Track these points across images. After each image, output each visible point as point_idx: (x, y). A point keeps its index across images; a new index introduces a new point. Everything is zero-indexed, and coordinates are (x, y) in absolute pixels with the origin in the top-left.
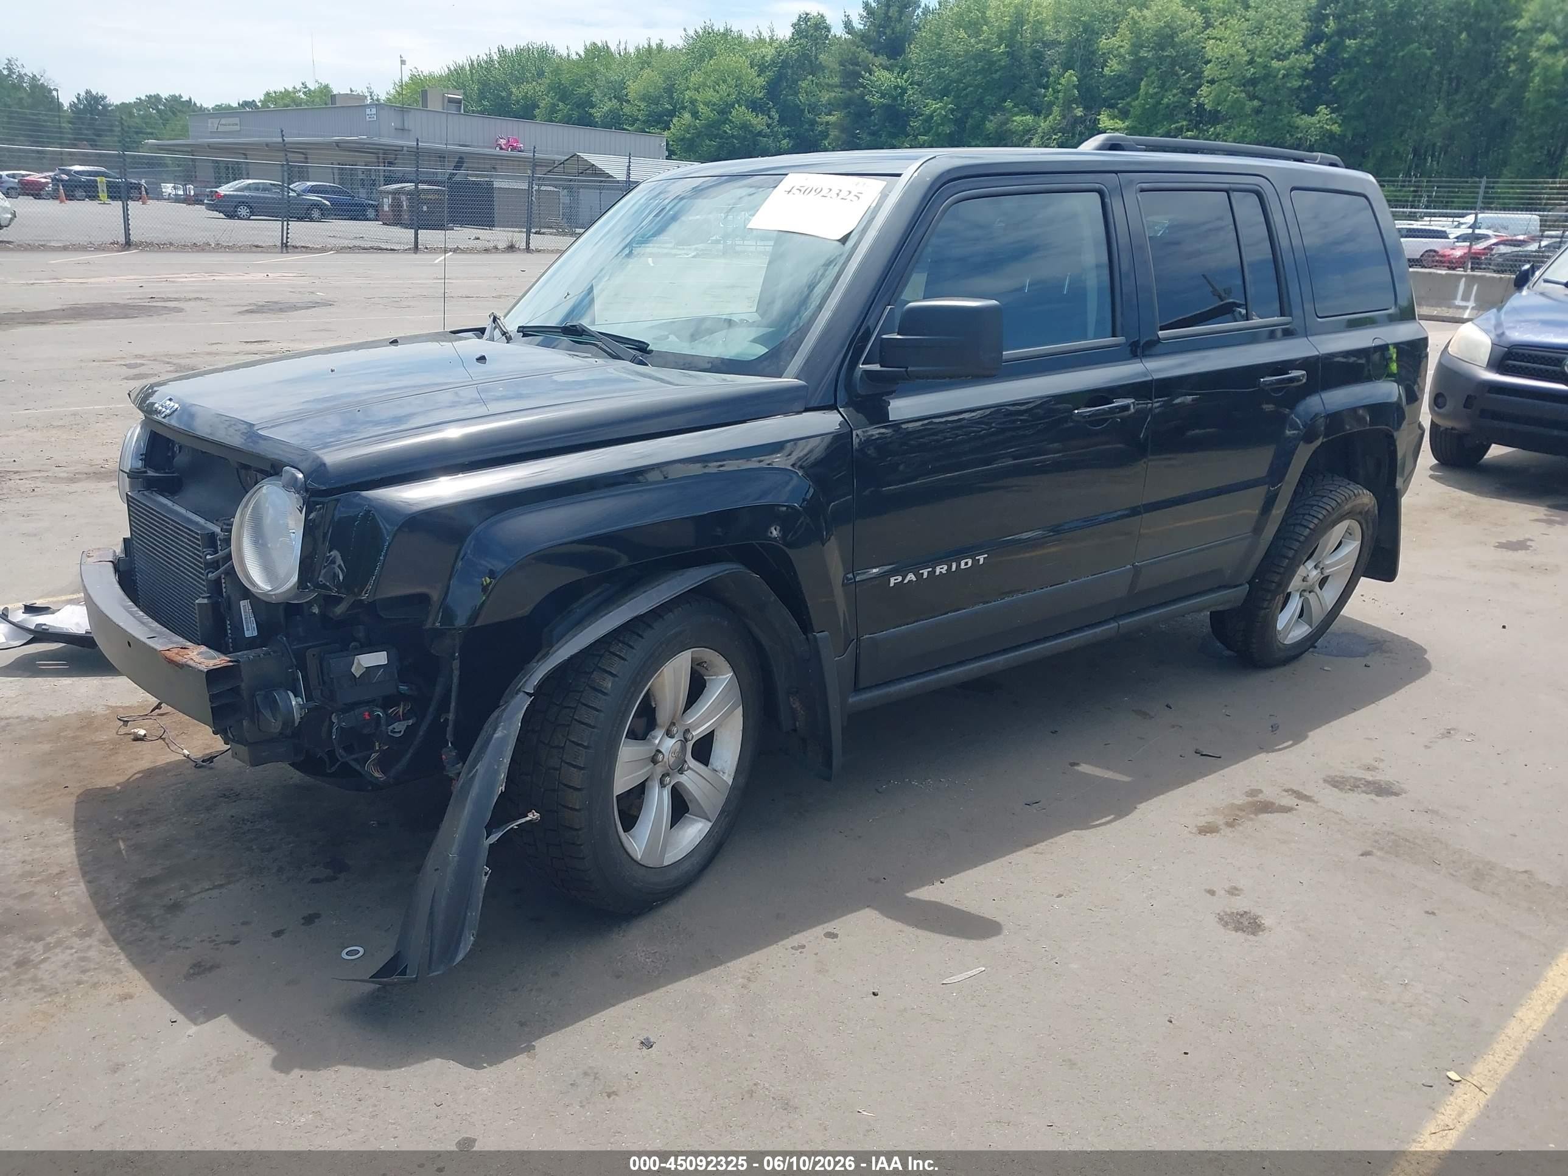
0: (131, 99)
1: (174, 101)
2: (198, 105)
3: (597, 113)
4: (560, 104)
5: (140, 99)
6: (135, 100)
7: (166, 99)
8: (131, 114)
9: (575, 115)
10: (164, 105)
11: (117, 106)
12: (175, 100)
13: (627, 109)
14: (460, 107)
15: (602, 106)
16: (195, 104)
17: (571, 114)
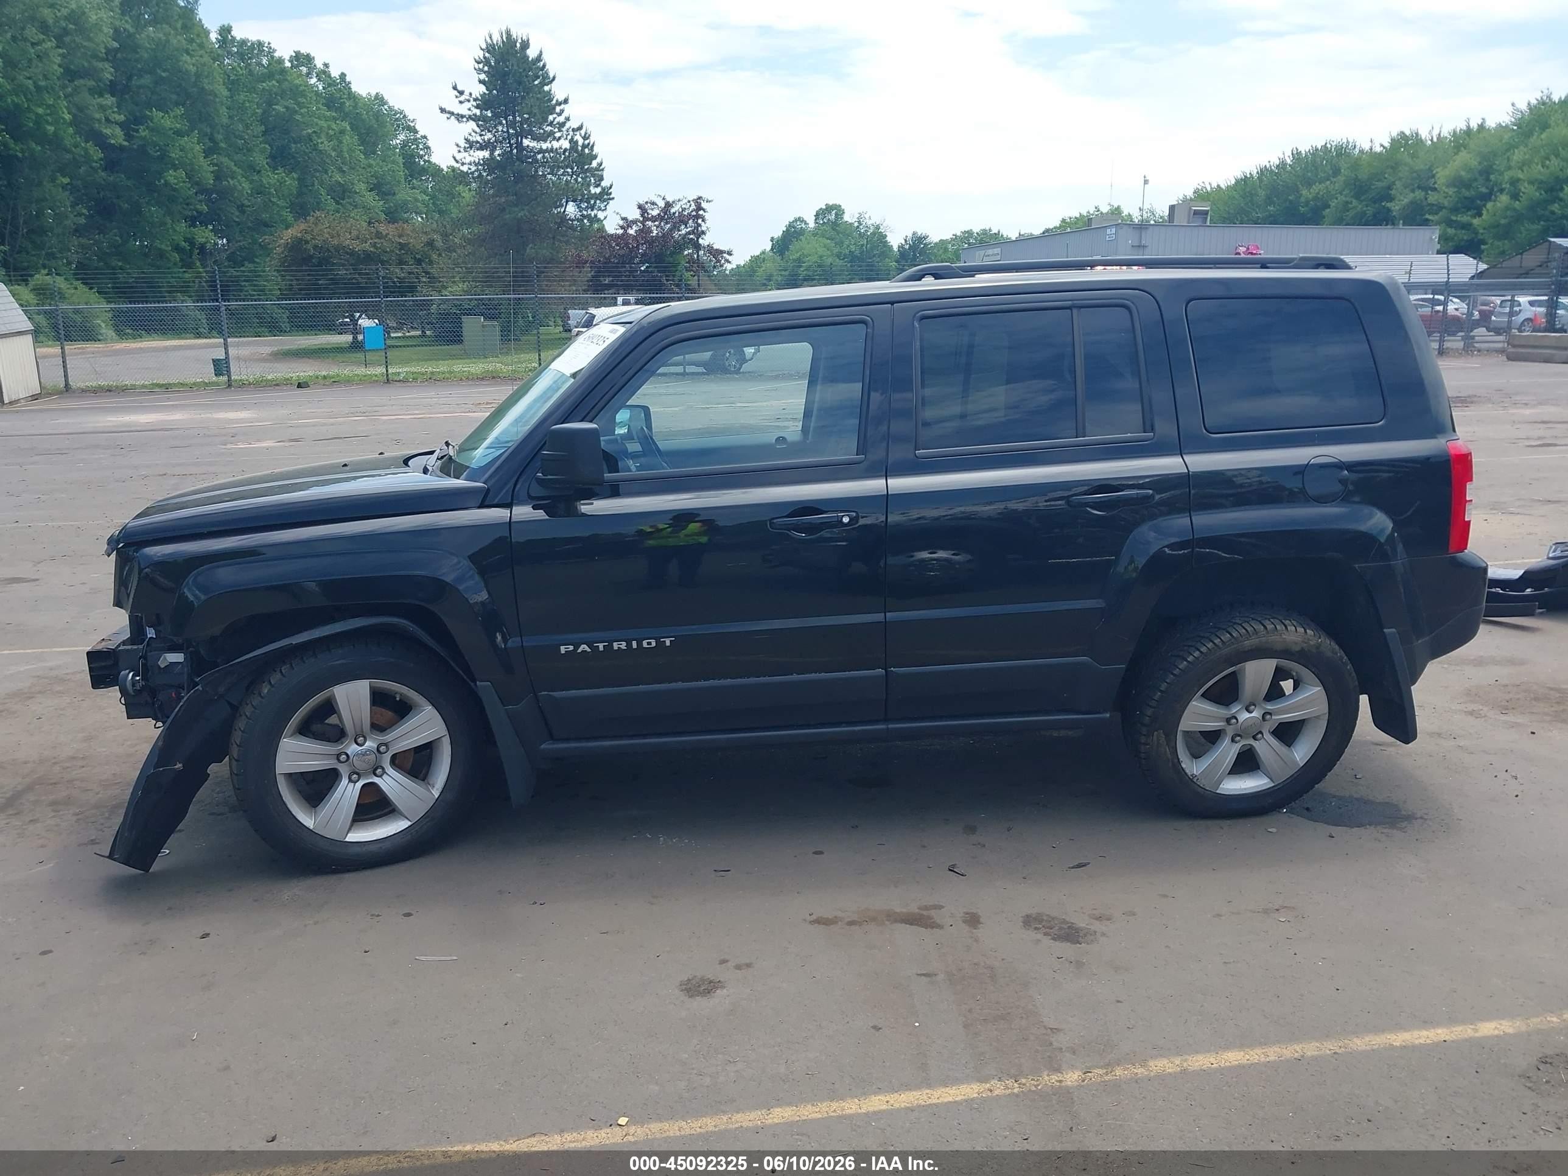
0: (947, 236)
1: (984, 234)
2: (1005, 236)
3: (1395, 207)
4: (1354, 201)
5: (956, 235)
6: (952, 237)
7: (977, 233)
8: (946, 250)
9: (1370, 211)
10: (976, 239)
11: (936, 244)
12: (985, 232)
13: (1433, 198)
14: (1206, 218)
15: (1402, 198)
16: (1002, 236)
17: (1365, 211)
